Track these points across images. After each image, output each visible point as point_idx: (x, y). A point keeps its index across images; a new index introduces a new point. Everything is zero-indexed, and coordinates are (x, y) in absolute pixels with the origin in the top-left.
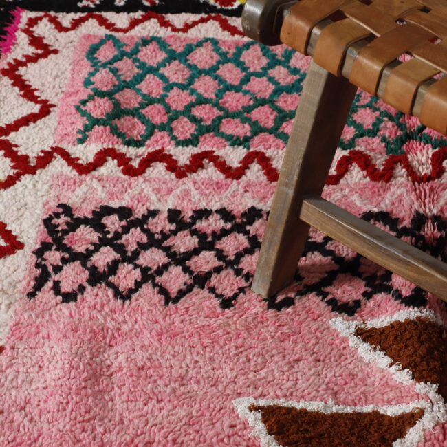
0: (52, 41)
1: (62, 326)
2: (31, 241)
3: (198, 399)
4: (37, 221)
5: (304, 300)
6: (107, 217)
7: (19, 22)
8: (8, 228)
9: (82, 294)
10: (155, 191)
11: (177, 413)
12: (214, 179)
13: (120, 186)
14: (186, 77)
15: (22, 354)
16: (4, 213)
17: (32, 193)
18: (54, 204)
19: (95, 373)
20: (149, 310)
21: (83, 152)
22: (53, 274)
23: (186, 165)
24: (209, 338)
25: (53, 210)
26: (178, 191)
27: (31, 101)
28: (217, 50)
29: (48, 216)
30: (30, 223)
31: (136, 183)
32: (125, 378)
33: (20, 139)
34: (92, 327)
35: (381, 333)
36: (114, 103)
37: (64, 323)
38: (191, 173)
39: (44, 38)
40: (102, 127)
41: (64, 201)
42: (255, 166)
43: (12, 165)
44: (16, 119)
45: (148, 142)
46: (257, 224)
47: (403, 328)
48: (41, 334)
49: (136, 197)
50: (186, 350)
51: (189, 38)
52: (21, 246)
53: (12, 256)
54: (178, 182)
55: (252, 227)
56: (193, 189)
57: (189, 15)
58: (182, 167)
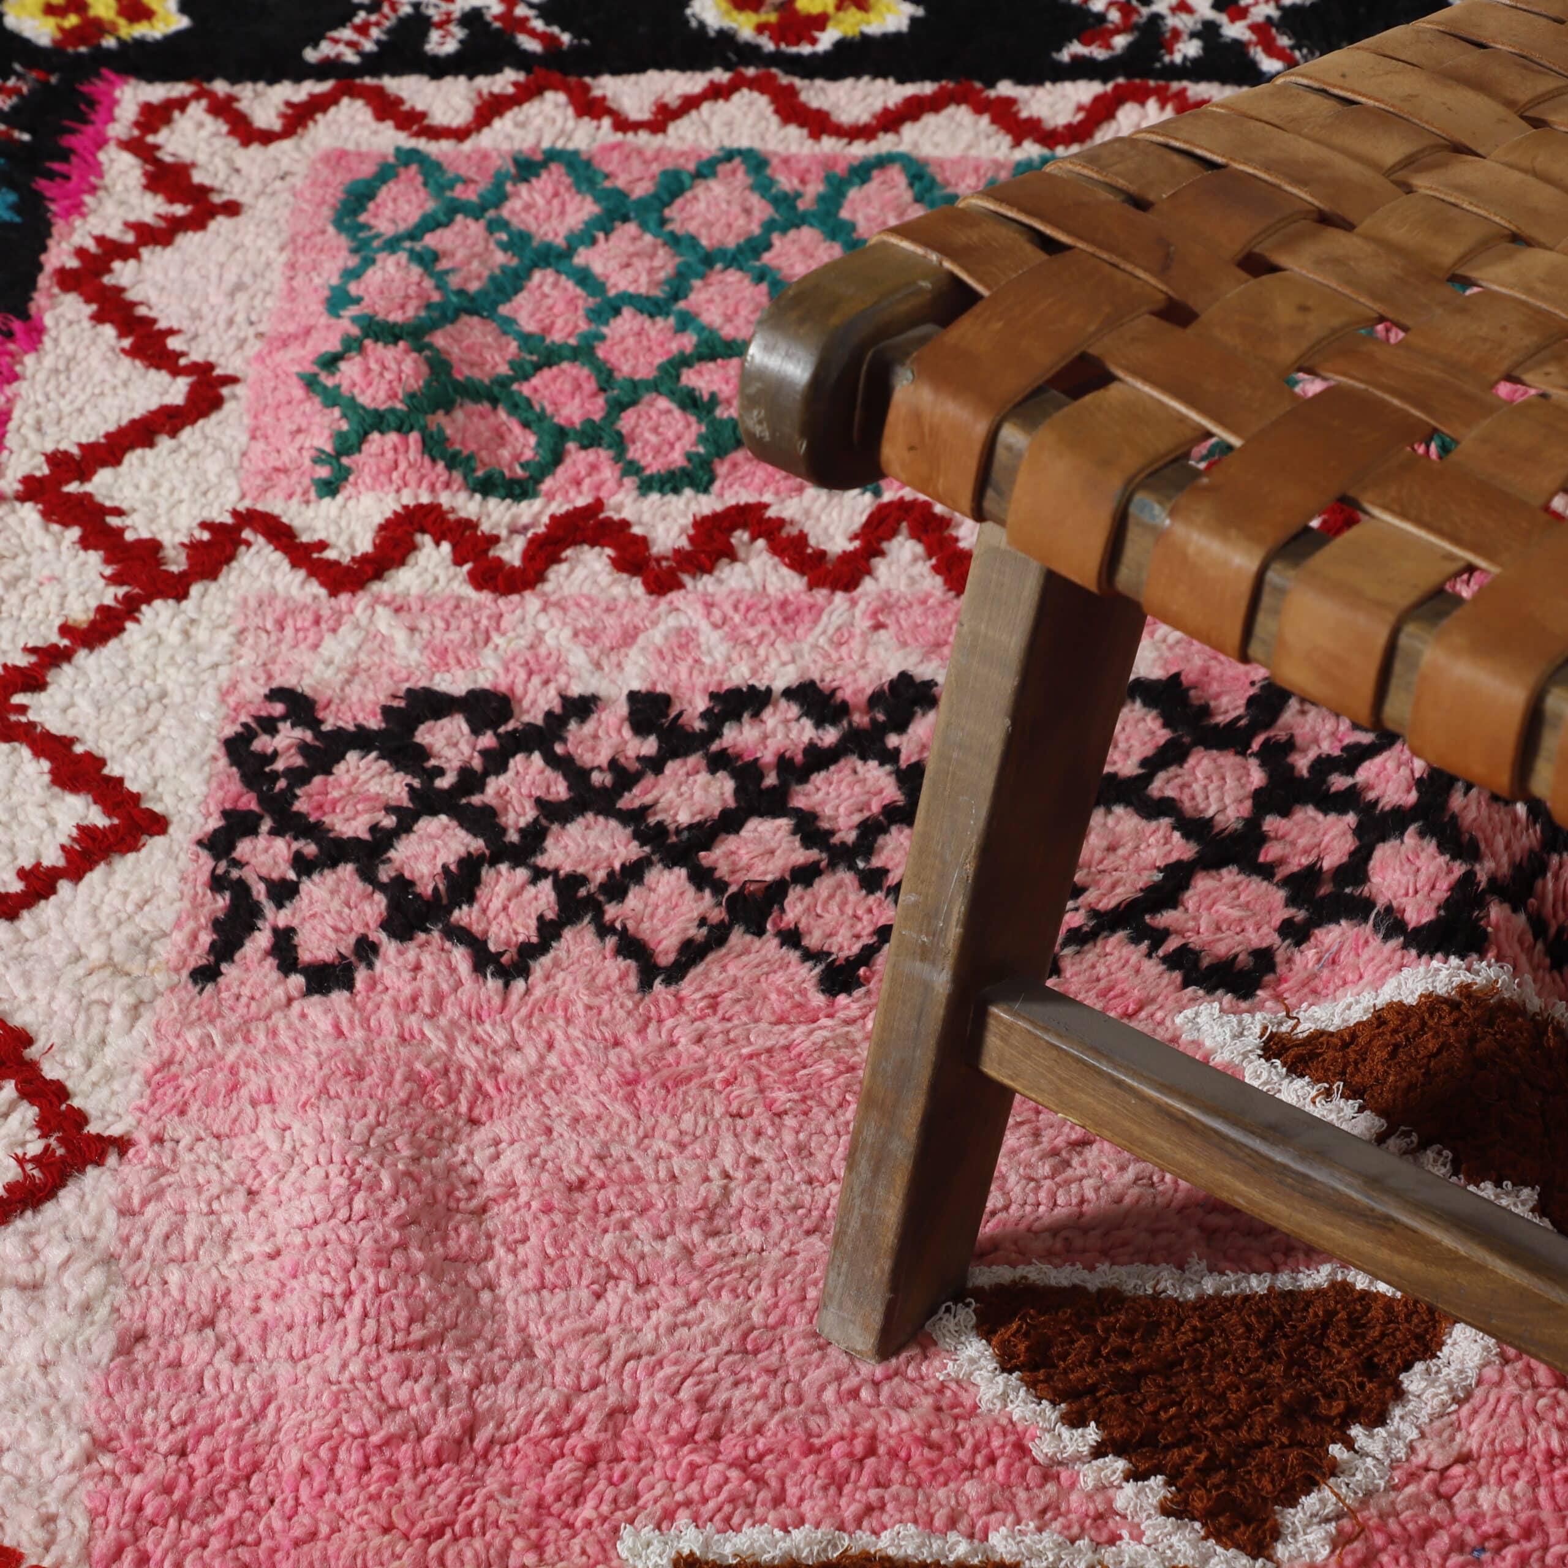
0: (222, 176)
1: (311, 1062)
2: (191, 810)
3: (767, 1274)
4: (204, 745)
5: (1090, 957)
6: (429, 724)
7: (111, 119)
8: (113, 769)
9: (370, 966)
10: (582, 637)
11: (702, 1318)
12: (771, 590)
13: (466, 624)
14: (662, 275)
15: (188, 1157)
16: (94, 724)
17: (179, 659)
18: (253, 690)
19: (431, 1202)
20: (589, 1008)
21: (337, 524)
22: (268, 907)
23: (677, 552)
24: (790, 1084)
25: (253, 710)
26: (657, 636)
27: (158, 367)
28: (764, 186)
29: (238, 728)
30: (182, 753)
31: (519, 612)
32: (529, 1218)
33: (128, 491)
34: (409, 1064)
35: (1346, 1045)
36: (429, 362)
37: (318, 1054)
38: (694, 576)
39: (193, 165)
40: (393, 437)
41: (289, 680)
42: (902, 546)
43: (108, 571)
44: (112, 428)
45: (548, 484)
46: (923, 727)
47: (1415, 1022)
48: (244, 1092)
49: (521, 660)
50: (717, 1127)
51: (670, 151)
52: (158, 824)
53: (131, 857)
54: (654, 606)
55: (905, 738)
56: (704, 626)
57: (671, 75)
58: (667, 559)
